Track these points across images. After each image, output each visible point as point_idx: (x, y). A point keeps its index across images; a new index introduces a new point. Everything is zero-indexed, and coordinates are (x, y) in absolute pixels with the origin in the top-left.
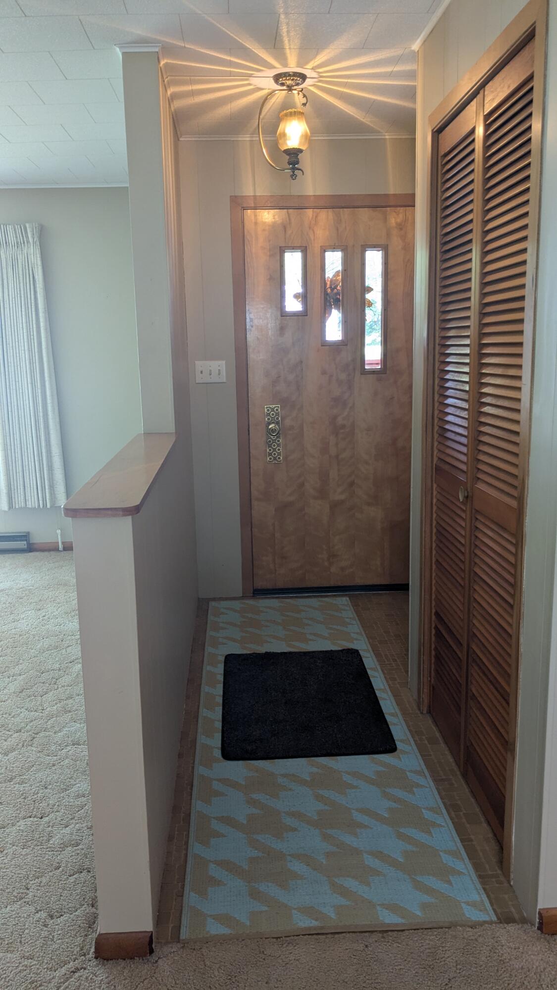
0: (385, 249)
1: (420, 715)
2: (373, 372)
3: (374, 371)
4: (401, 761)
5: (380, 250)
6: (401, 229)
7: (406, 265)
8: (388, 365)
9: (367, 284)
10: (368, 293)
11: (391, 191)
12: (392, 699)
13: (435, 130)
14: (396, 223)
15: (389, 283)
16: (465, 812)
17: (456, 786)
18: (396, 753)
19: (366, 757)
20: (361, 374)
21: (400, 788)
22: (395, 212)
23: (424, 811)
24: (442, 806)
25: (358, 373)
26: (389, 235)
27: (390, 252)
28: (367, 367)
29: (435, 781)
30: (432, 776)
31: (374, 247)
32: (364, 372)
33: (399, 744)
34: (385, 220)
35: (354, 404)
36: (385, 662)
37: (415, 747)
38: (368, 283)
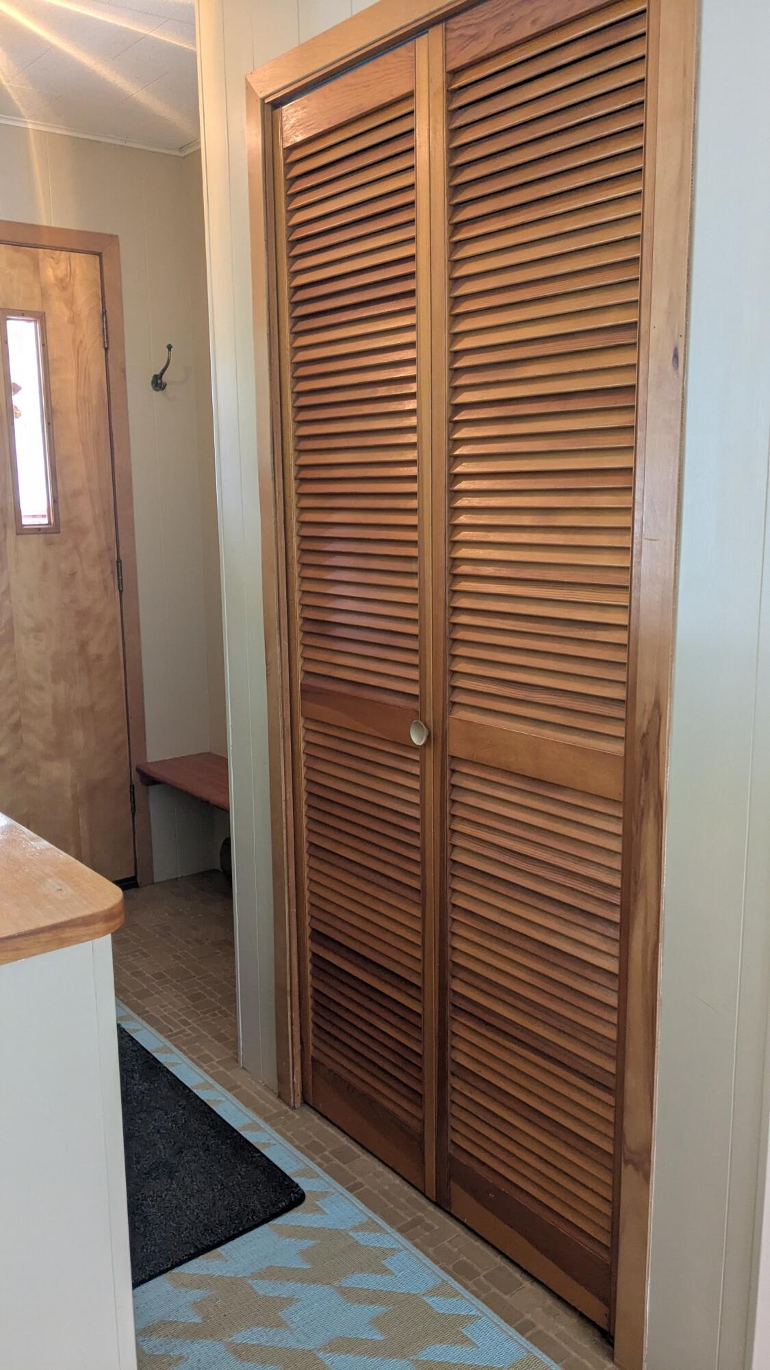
0: (40, 318)
1: (291, 1112)
2: (38, 530)
3: (40, 529)
4: (323, 1212)
5: (31, 321)
6: (64, 288)
7: (78, 351)
8: (62, 517)
9: (12, 382)
10: (15, 394)
11: (44, 222)
12: (230, 1096)
13: (266, 101)
14: (56, 278)
15: (53, 378)
16: (485, 1273)
17: (437, 1227)
18: (306, 1201)
19: (264, 1228)
20: (18, 534)
21: (362, 1271)
22: (53, 258)
23: (429, 1300)
24: (446, 1277)
25: (11, 533)
26: (44, 294)
27: (49, 325)
28: (25, 521)
29: (401, 1231)
30: (392, 1223)
31: (23, 314)
32: (22, 531)
33: (304, 1184)
34: (36, 268)
35: (9, 587)
36: (171, 1031)
37: (328, 1178)
38: (14, 378)
